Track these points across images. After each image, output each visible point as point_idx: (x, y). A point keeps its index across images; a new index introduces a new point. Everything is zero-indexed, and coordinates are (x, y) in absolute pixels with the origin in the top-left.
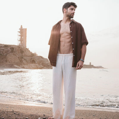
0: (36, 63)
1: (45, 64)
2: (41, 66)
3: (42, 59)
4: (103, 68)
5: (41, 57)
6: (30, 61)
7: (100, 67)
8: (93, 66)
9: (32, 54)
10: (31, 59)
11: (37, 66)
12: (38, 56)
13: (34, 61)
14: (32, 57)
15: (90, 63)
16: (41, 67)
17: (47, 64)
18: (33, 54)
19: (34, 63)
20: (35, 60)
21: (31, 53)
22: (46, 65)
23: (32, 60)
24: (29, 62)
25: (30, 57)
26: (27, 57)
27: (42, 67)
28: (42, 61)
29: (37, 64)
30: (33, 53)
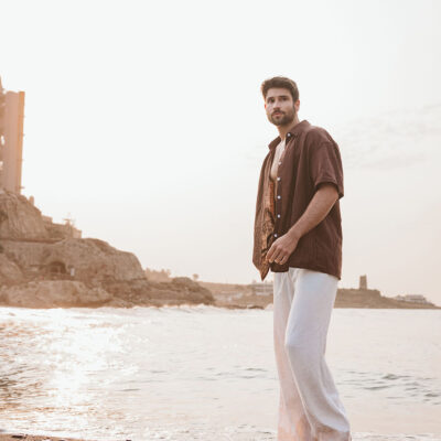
0: (73, 279)
1: (119, 282)
2: (100, 290)
3: (102, 254)
4: (432, 306)
5: (102, 245)
6: (41, 267)
7: (418, 303)
8: (376, 293)
9: (49, 230)
10: (47, 253)
11: (75, 293)
12: (83, 241)
13: (63, 265)
14: (50, 245)
15: (363, 280)
16: (95, 299)
17: (130, 283)
18: (58, 226)
19: (63, 279)
20: (64, 260)
21: (49, 221)
22: (127, 288)
23: (49, 260)
24: (35, 270)
25: (41, 246)
26: (26, 244)
27: (105, 295)
28: (104, 266)
29: (76, 283)
30: (55, 221)
